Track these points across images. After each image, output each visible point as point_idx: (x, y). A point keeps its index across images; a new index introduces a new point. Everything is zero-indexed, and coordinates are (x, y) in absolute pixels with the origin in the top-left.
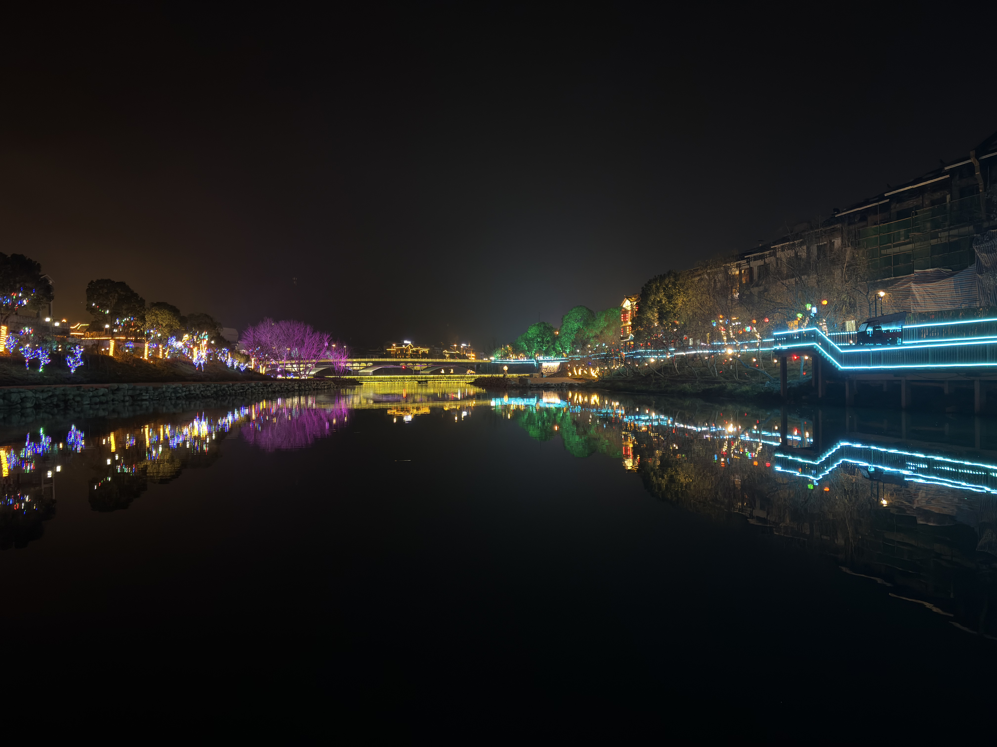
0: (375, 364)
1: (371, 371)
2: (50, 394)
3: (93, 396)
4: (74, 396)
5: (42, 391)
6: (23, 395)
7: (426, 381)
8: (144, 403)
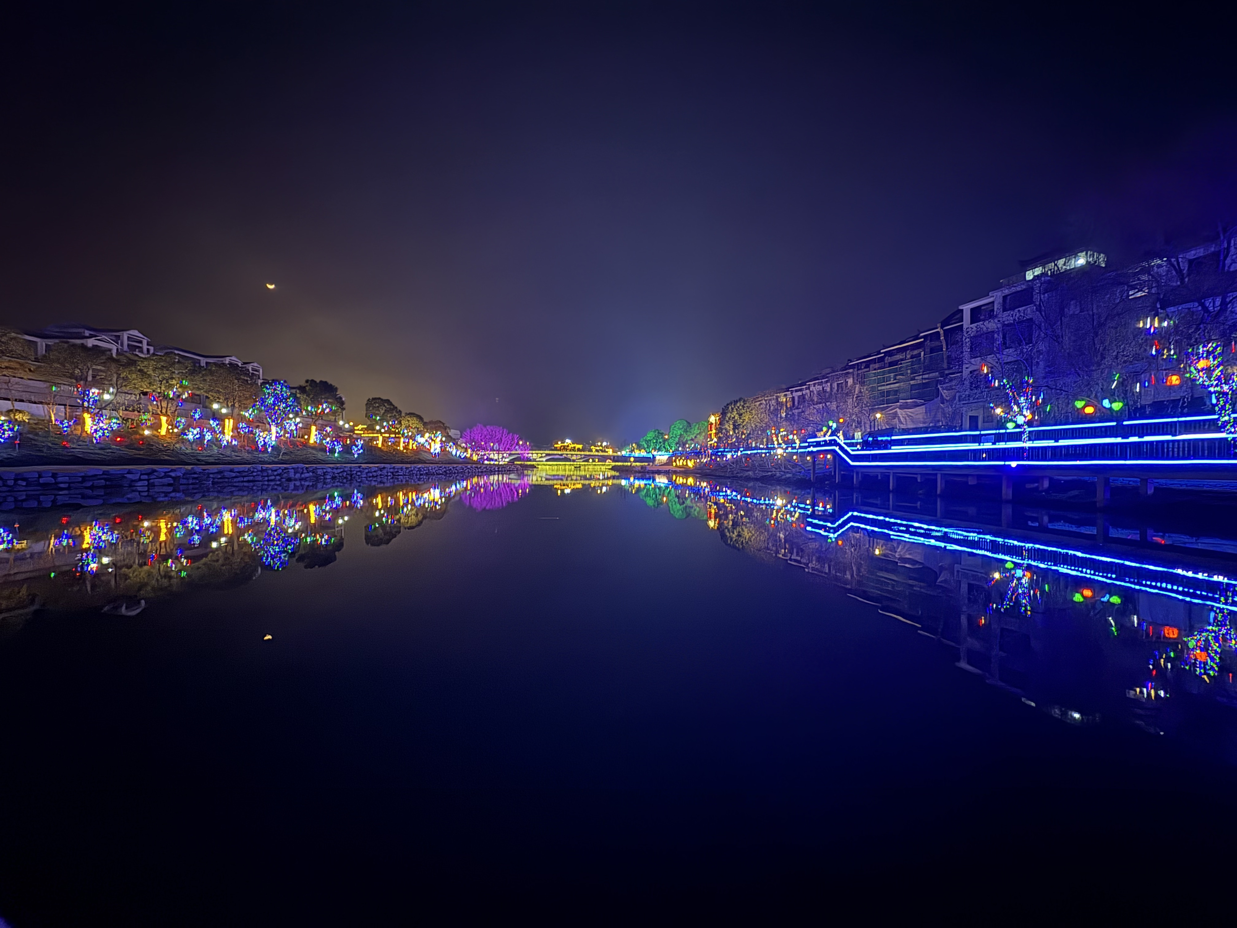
0: (547, 455)
1: (544, 459)
2: (342, 470)
3: (369, 472)
4: (357, 472)
5: (337, 469)
6: (325, 471)
7: (580, 467)
8: (400, 477)
